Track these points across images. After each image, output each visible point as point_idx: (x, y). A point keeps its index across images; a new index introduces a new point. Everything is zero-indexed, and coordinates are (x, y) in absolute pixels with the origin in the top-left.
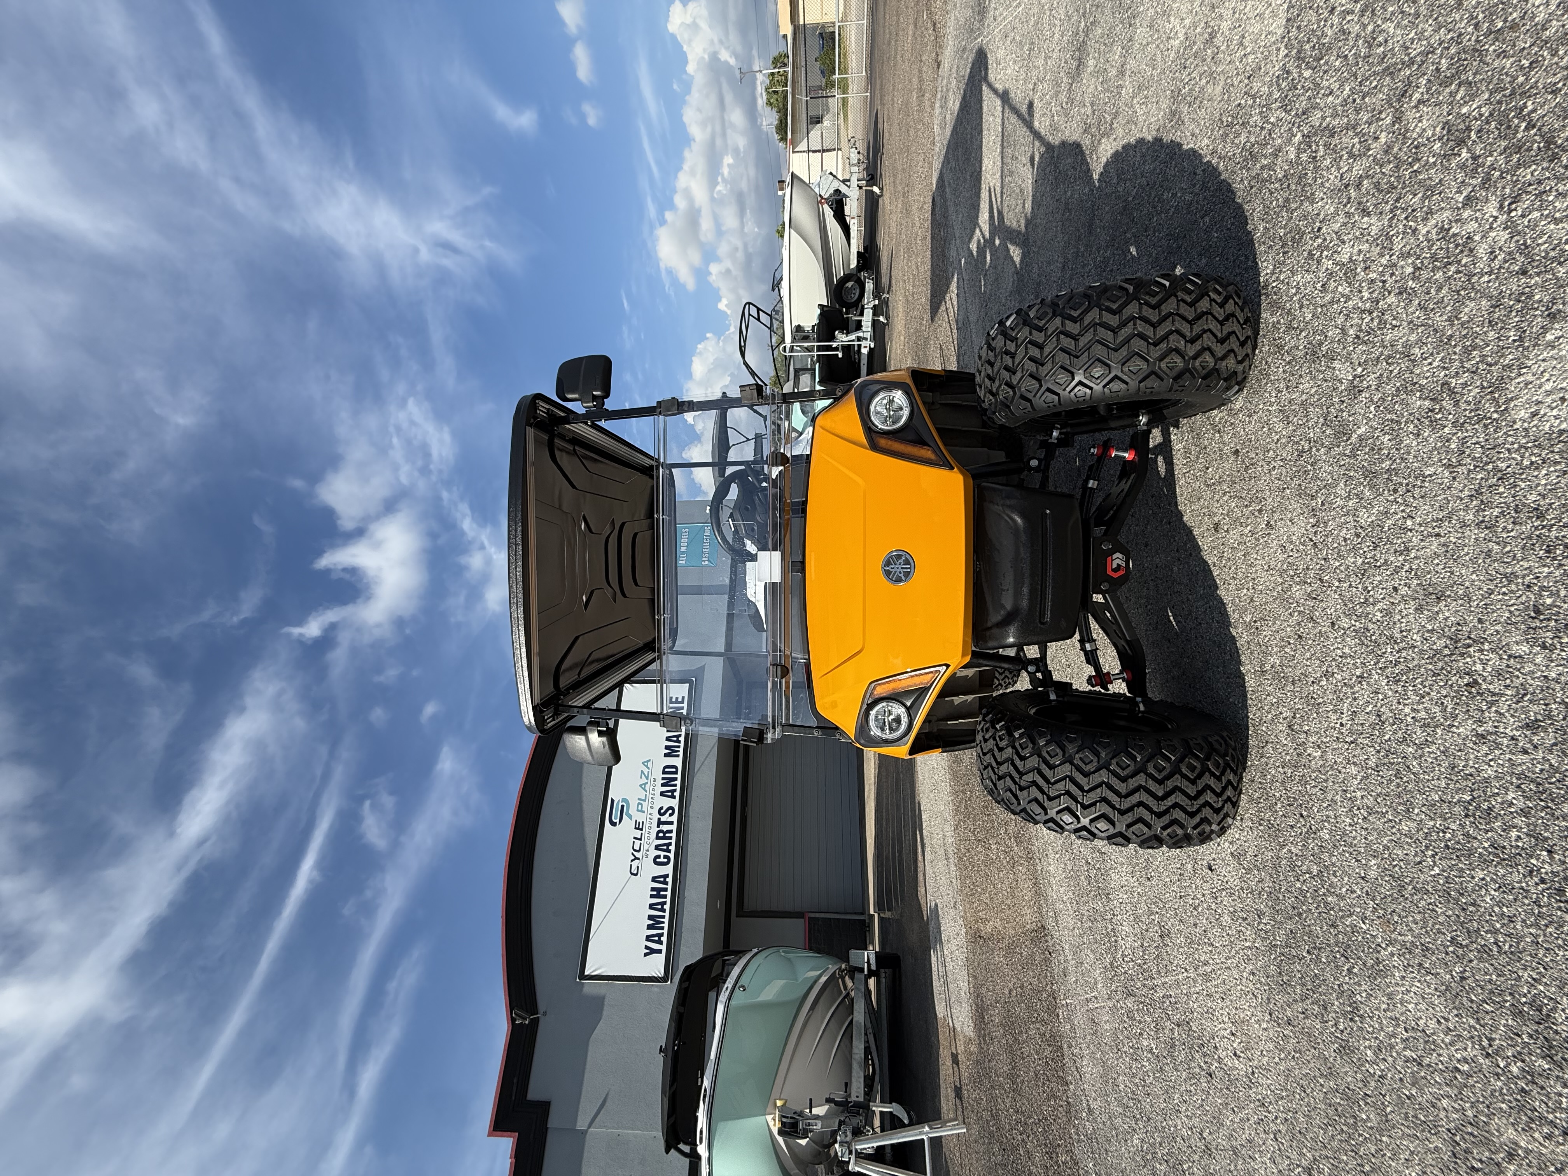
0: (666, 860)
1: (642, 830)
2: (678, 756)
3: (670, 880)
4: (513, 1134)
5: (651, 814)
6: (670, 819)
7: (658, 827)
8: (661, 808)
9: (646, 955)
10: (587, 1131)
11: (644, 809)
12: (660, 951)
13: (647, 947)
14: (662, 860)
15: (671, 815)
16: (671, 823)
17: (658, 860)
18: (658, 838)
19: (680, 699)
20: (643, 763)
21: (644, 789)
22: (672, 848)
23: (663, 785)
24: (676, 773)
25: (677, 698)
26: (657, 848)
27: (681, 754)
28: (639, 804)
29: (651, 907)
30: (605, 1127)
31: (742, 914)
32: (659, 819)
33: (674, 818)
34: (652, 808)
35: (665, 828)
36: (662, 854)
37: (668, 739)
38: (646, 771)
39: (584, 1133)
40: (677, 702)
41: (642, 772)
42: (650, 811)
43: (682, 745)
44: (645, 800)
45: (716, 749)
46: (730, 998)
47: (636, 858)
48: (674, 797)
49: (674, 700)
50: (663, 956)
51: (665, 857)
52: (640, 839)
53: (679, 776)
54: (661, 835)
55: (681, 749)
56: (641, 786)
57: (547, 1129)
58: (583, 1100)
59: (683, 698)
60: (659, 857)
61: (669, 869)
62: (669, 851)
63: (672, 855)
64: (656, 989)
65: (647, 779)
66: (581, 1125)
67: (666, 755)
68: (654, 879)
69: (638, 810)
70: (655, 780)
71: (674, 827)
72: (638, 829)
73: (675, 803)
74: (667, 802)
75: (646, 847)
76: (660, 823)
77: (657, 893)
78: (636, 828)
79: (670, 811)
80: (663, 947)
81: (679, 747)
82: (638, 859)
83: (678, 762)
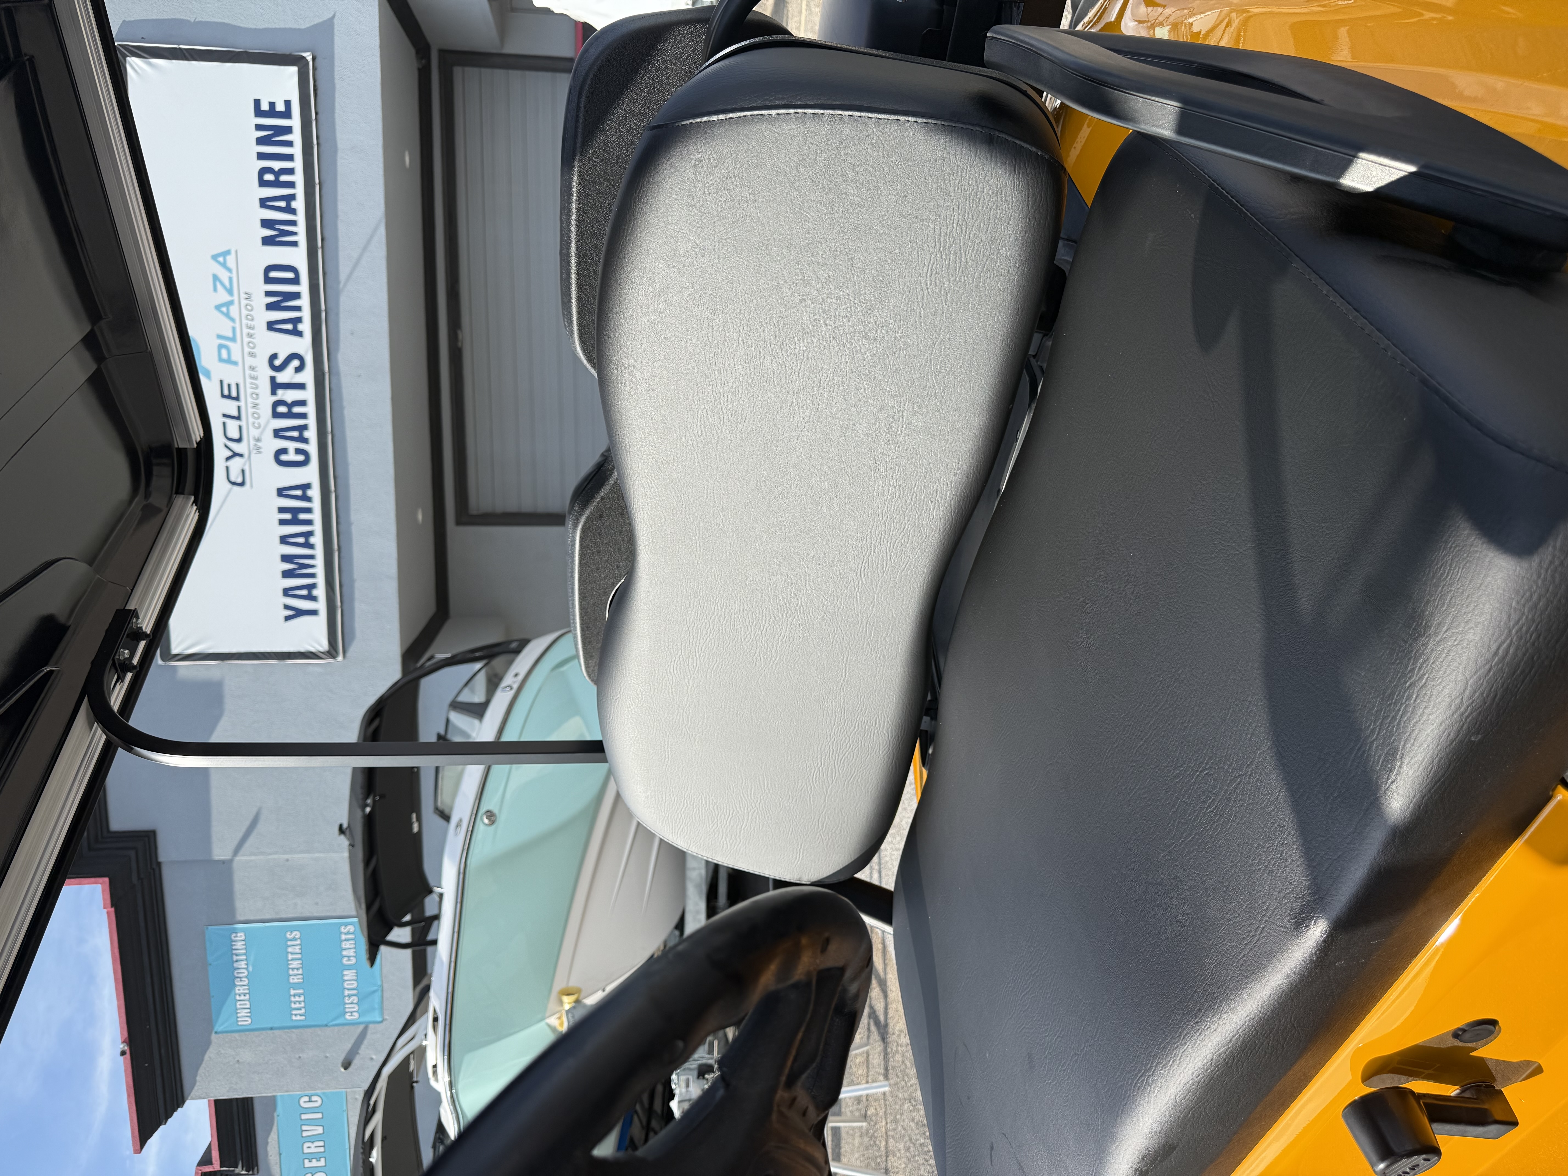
0: (301, 458)
1: (237, 399)
2: (294, 244)
3: (315, 493)
4: (101, 880)
5: (252, 368)
6: (299, 378)
7: (274, 393)
8: (274, 357)
9: (287, 618)
10: (231, 861)
11: (236, 356)
12: (314, 613)
13: (287, 607)
14: (292, 456)
15: (299, 370)
16: (301, 386)
17: (284, 458)
18: (276, 415)
19: (280, 107)
20: (215, 257)
21: (227, 315)
22: (311, 434)
23: (270, 307)
24: (296, 281)
25: (272, 105)
26: (277, 433)
27: (302, 238)
28: (220, 347)
29: (284, 540)
30: (262, 853)
31: (466, 517)
32: (273, 379)
33: (307, 376)
34: (252, 355)
35: (290, 396)
36: (292, 446)
37: (264, 203)
38: (224, 275)
39: (227, 865)
40: (272, 112)
41: (216, 278)
42: (249, 361)
43: (301, 217)
44: (233, 339)
45: (382, 231)
46: (467, 849)
47: (235, 455)
48: (300, 334)
49: (265, 107)
50: (322, 619)
51: (298, 451)
52: (238, 418)
53: (304, 288)
54: (282, 409)
55: (301, 229)
56: (218, 308)
57: (159, 864)
58: (214, 823)
59: (288, 104)
60: (284, 451)
61: (310, 474)
62: (305, 441)
63: (312, 448)
64: (317, 669)
65: (230, 292)
66: (220, 851)
67: (267, 241)
68: (281, 492)
69: (221, 360)
70: (249, 297)
71: (309, 394)
72: (229, 397)
73: (303, 345)
74: (285, 345)
75: (254, 433)
76: (275, 386)
77: (294, 516)
78: (223, 396)
79: (296, 363)
80: (321, 605)
81: (294, 223)
82: (241, 455)
83: (298, 257)
